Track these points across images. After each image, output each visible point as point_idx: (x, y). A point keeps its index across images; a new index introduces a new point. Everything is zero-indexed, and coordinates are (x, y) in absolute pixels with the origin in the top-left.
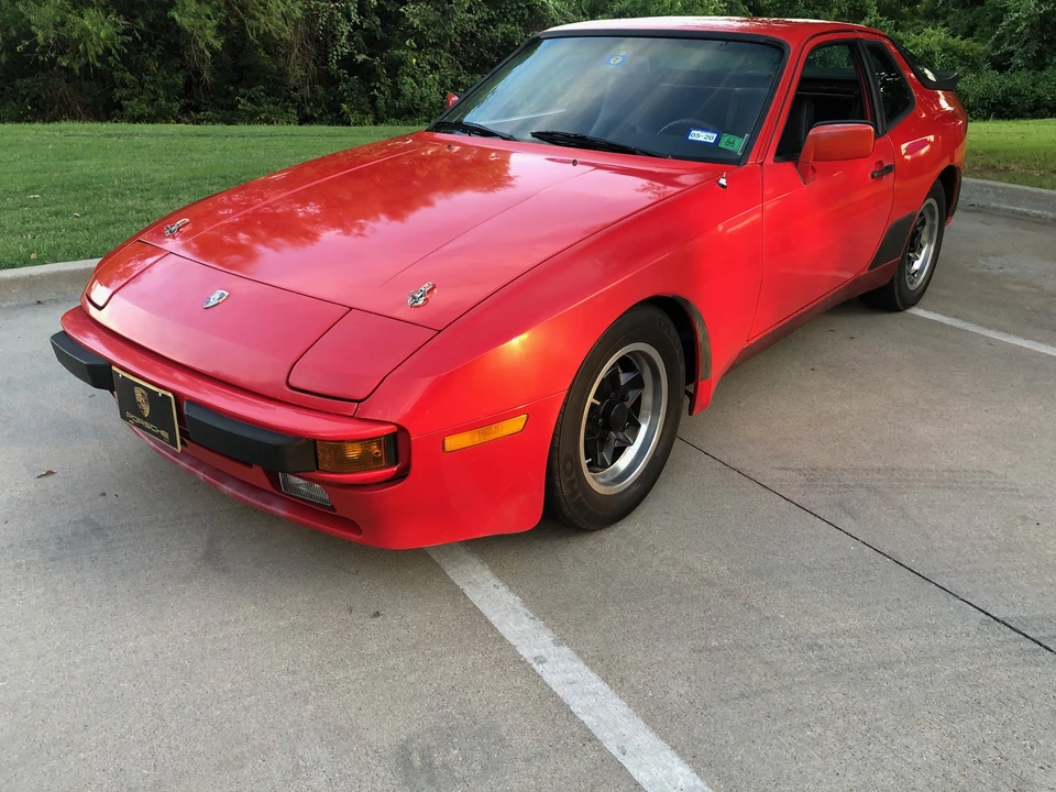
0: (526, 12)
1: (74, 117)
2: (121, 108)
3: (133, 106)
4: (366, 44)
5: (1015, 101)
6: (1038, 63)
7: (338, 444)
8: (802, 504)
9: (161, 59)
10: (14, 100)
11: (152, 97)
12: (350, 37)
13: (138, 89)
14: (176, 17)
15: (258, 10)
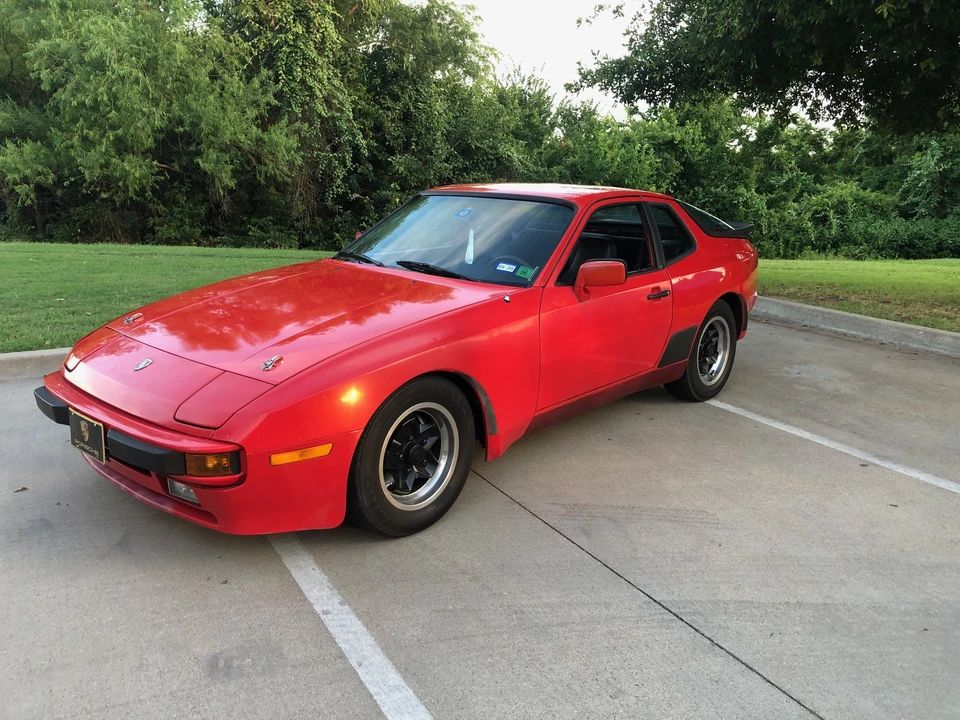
0: (495, 162)
1: (116, 239)
2: (154, 233)
3: (163, 231)
4: (360, 184)
5: (920, 244)
6: (940, 212)
7: (202, 455)
8: (555, 526)
9: (190, 195)
10: (68, 223)
11: (179, 224)
12: (345, 180)
13: (169, 217)
14: (200, 163)
15: (268, 159)
